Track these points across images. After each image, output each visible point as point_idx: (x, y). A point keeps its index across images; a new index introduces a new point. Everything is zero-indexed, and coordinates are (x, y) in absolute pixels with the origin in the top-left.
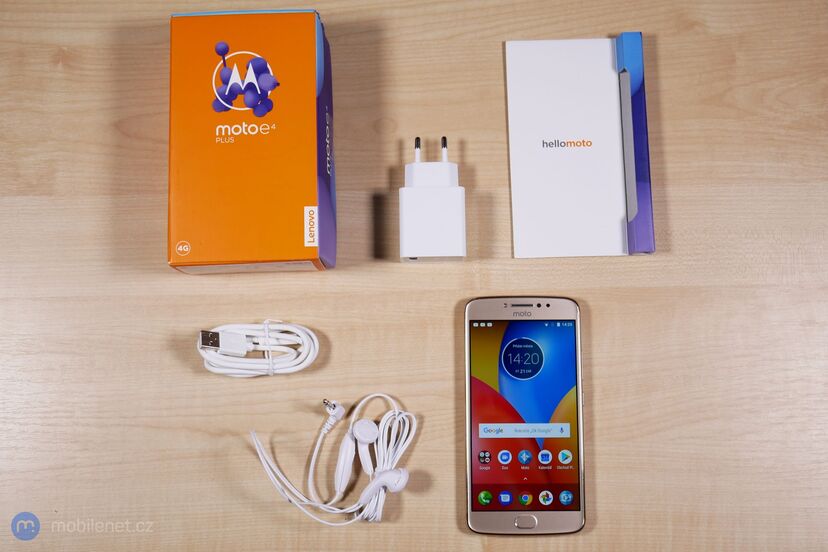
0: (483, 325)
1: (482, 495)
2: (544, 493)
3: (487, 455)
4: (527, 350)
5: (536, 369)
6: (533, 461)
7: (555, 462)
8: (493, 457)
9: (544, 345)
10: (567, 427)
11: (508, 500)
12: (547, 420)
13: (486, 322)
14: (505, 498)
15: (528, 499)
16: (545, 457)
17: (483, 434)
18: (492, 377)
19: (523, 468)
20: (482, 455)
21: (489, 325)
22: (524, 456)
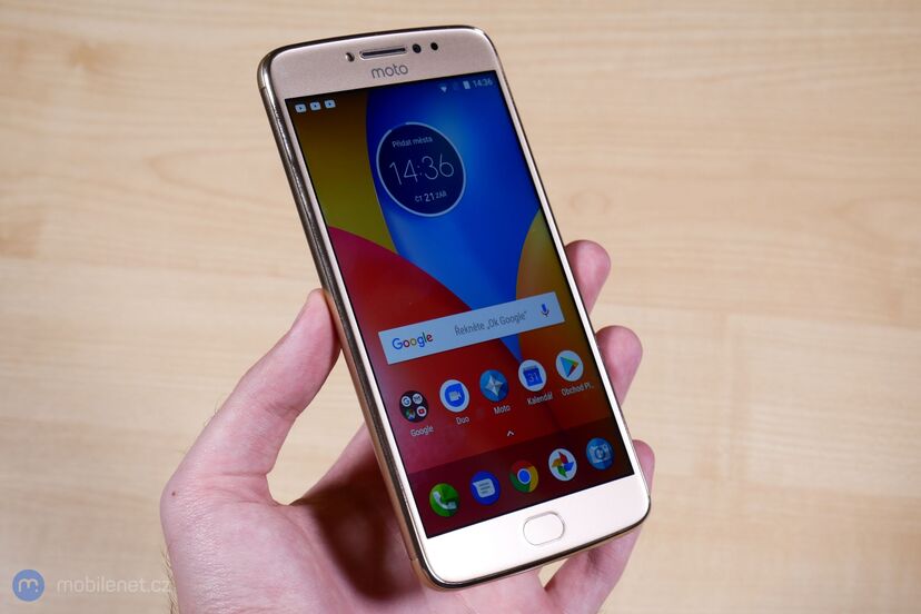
0: (315, 106)
1: (436, 494)
2: (555, 456)
3: (418, 399)
4: (423, 149)
5: (453, 186)
6: (512, 390)
7: (555, 381)
8: (431, 401)
9: (453, 131)
10: (550, 299)
11: (491, 491)
12: (510, 296)
13: (321, 98)
14: (485, 488)
15: (532, 477)
16: (532, 374)
17: (394, 356)
18: (371, 224)
19: (497, 410)
20: (406, 402)
21: (330, 104)
22: (492, 384)
